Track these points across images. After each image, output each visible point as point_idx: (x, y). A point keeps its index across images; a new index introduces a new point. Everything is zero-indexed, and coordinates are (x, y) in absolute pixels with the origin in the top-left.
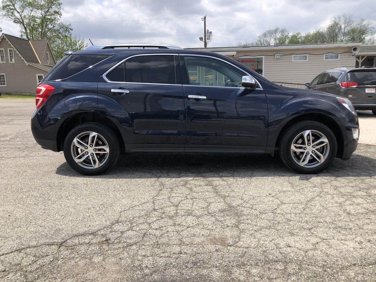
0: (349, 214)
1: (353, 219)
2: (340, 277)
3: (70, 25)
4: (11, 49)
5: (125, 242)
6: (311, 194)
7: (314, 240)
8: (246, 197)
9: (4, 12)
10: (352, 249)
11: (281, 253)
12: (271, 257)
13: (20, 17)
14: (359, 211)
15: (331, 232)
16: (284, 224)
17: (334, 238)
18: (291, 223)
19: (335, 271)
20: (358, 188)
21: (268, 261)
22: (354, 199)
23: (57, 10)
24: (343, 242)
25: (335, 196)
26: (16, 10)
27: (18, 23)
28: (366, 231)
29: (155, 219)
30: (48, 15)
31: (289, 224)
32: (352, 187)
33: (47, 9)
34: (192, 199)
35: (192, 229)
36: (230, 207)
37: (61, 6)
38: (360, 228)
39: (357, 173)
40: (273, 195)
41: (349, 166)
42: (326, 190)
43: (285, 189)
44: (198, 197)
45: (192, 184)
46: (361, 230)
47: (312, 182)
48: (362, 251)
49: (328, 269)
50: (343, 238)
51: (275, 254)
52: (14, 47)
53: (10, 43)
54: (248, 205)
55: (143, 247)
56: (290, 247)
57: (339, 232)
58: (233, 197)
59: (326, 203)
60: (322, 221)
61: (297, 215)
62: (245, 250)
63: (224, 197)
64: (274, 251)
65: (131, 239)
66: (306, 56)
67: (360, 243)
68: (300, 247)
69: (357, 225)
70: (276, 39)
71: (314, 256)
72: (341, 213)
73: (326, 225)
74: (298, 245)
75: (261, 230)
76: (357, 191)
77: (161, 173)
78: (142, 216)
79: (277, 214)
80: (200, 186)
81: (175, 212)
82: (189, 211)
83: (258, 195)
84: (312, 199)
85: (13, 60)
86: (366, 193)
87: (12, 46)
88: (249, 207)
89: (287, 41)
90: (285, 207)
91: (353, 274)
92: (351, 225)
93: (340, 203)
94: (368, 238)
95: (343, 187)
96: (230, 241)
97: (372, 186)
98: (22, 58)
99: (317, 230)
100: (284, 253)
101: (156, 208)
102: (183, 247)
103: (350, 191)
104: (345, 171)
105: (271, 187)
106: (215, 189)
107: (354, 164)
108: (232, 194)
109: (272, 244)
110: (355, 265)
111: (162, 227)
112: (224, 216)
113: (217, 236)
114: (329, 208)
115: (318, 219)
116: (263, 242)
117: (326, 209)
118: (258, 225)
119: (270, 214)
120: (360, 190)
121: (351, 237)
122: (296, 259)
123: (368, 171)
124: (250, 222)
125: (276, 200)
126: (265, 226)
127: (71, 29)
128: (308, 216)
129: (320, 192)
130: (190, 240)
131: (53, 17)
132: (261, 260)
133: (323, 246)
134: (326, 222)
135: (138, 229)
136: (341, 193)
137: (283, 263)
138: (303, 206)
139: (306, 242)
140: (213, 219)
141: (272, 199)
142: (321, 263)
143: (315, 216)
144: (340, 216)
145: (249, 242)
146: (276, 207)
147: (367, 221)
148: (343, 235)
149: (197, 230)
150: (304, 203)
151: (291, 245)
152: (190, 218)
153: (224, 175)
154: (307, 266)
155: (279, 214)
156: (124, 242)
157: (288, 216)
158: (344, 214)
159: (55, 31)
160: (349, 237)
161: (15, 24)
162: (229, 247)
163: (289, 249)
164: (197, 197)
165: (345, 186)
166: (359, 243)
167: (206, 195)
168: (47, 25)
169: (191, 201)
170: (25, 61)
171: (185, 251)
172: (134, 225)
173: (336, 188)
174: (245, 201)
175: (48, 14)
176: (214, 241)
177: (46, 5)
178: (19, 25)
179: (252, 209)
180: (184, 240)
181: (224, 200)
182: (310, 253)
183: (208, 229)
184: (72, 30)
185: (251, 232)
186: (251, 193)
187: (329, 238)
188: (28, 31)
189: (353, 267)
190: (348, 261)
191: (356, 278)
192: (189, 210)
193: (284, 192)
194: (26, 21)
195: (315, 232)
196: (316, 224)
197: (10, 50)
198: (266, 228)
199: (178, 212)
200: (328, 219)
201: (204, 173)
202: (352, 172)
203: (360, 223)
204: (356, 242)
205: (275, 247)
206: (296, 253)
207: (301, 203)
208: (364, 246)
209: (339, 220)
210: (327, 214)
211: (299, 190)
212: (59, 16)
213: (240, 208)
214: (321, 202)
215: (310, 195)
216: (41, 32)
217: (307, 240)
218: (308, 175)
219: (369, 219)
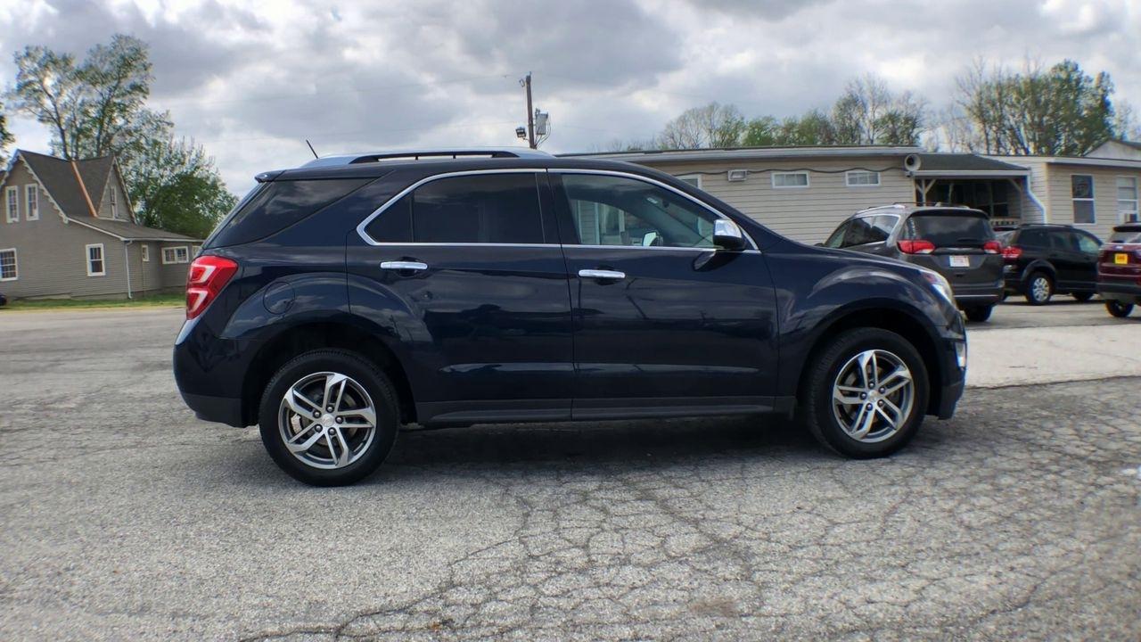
0: (969, 528)
1: (979, 537)
2: (972, 636)
3: (168, 112)
4: (31, 185)
5: (494, 624)
6: (890, 499)
7: (915, 584)
8: (747, 519)
9: (21, 100)
10: (985, 588)
11: (858, 616)
12: (840, 625)
13: (53, 107)
14: (985, 521)
15: (945, 566)
16: (850, 564)
17: (951, 575)
18: (863, 560)
19: (962, 628)
20: (975, 478)
21: (836, 634)
22: (974, 500)
23: (138, 81)
24: (968, 578)
25: (937, 498)
26: (46, 92)
27: (49, 121)
28: (1004, 553)
29: (543, 576)
30: (118, 97)
31: (859, 563)
32: (965, 476)
33: (116, 82)
34: (616, 531)
35: (644, 592)
36: (719, 542)
37: (150, 71)
38: (993, 550)
39: (968, 448)
40: (808, 508)
41: (949, 436)
42: (918, 489)
43: (829, 495)
44: (630, 525)
45: (602, 498)
46: (996, 554)
47: (885, 474)
48: (1002, 588)
49: (951, 628)
50: (967, 571)
51: (847, 618)
52: (40, 182)
53: (31, 171)
54: (757, 534)
55: (542, 632)
56: (872, 603)
57: (959, 563)
58: (717, 520)
59: (924, 513)
60: (924, 548)
61: (872, 543)
62: (780, 619)
63: (696, 523)
64: (842, 614)
65: (502, 617)
66: (805, 175)
67: (998, 575)
68: (892, 599)
69: (987, 545)
70: (713, 131)
71: (921, 611)
72: (955, 528)
73: (932, 554)
74: (888, 598)
75: (804, 580)
76: (975, 483)
77: (509, 477)
78: (507, 571)
79: (828, 547)
80: (624, 502)
81: (586, 559)
82: (620, 556)
83: (774, 513)
84: (894, 510)
85: (36, 212)
86: (992, 485)
87: (35, 177)
88: (760, 539)
89: (742, 137)
90: (842, 530)
91: (992, 627)
92: (977, 547)
93: (950, 511)
94: (1009, 565)
95: (948, 479)
96: (743, 607)
97: (999, 470)
98: (57, 207)
99: (918, 565)
100: (864, 615)
101: (536, 552)
102: (637, 627)
103: (962, 485)
104: (945, 447)
105: (799, 494)
106: (666, 507)
107: (958, 431)
108: (711, 515)
109: (834, 602)
110: (993, 612)
111: (569, 591)
112: (709, 561)
113: (709, 600)
114: (931, 523)
115: (916, 547)
116: (814, 602)
117: (926, 524)
118: (794, 570)
119: (812, 548)
120: (980, 482)
121: (981, 567)
122: (889, 621)
123: (988, 443)
124: (775, 568)
125: (818, 519)
126: (810, 571)
127: (168, 124)
128: (894, 543)
129: (908, 494)
130: (649, 612)
131: (126, 101)
132: (820, 633)
133: (934, 592)
134: (930, 548)
135: (510, 598)
136: (946, 490)
137: (866, 631)
138: (879, 524)
139: (902, 590)
140: (687, 569)
141: (807, 517)
142: (936, 621)
143: (908, 541)
144: (954, 533)
145: (785, 604)
146: (821, 534)
147: (1001, 536)
148: (967, 566)
149: (659, 593)
150: (880, 519)
151: (874, 599)
152: (628, 570)
153: (673, 474)
154: (911, 630)
155: (832, 545)
156: (490, 625)
157: (854, 548)
158: (961, 530)
159: (129, 132)
160: (977, 568)
161: (41, 124)
162: (744, 619)
163: (871, 607)
164: (627, 525)
165: (951, 476)
166: (996, 576)
167: (649, 521)
168: (111, 119)
169: (617, 536)
170: (61, 212)
171: (647, 634)
172: (496, 589)
173: (935, 482)
174: (747, 528)
175: (117, 92)
176: (704, 610)
177: (115, 73)
178: (49, 125)
179: (769, 540)
180: (636, 614)
181: (697, 528)
182: (914, 608)
183: (682, 590)
184: (170, 124)
185: (783, 586)
186: (754, 509)
187: (943, 575)
188: (68, 140)
189: (991, 616)
190: (983, 608)
191: (999, 632)
192: (619, 554)
193: (830, 500)
194: (66, 116)
195: (914, 570)
196: (912, 556)
197: (30, 189)
198: (814, 575)
199: (594, 558)
200: (933, 544)
201: (621, 473)
202: (958, 447)
203: (992, 542)
204: (990, 574)
205: (843, 607)
206: (887, 611)
207: (874, 519)
208: (1004, 578)
209: (953, 543)
210: (930, 533)
211: (862, 493)
212: (141, 94)
213: (741, 541)
214: (913, 514)
215: (887, 502)
216: (98, 139)
217: (903, 587)
218: (873, 461)
219: (1005, 531)
